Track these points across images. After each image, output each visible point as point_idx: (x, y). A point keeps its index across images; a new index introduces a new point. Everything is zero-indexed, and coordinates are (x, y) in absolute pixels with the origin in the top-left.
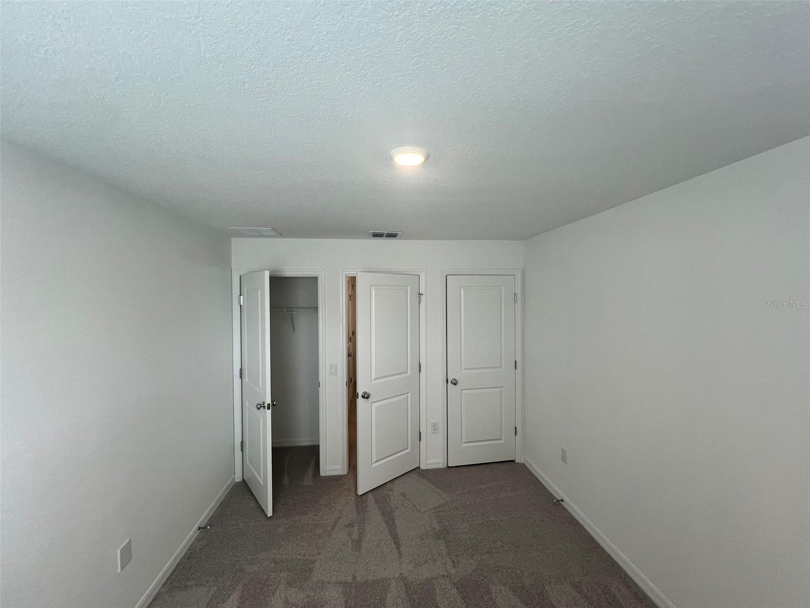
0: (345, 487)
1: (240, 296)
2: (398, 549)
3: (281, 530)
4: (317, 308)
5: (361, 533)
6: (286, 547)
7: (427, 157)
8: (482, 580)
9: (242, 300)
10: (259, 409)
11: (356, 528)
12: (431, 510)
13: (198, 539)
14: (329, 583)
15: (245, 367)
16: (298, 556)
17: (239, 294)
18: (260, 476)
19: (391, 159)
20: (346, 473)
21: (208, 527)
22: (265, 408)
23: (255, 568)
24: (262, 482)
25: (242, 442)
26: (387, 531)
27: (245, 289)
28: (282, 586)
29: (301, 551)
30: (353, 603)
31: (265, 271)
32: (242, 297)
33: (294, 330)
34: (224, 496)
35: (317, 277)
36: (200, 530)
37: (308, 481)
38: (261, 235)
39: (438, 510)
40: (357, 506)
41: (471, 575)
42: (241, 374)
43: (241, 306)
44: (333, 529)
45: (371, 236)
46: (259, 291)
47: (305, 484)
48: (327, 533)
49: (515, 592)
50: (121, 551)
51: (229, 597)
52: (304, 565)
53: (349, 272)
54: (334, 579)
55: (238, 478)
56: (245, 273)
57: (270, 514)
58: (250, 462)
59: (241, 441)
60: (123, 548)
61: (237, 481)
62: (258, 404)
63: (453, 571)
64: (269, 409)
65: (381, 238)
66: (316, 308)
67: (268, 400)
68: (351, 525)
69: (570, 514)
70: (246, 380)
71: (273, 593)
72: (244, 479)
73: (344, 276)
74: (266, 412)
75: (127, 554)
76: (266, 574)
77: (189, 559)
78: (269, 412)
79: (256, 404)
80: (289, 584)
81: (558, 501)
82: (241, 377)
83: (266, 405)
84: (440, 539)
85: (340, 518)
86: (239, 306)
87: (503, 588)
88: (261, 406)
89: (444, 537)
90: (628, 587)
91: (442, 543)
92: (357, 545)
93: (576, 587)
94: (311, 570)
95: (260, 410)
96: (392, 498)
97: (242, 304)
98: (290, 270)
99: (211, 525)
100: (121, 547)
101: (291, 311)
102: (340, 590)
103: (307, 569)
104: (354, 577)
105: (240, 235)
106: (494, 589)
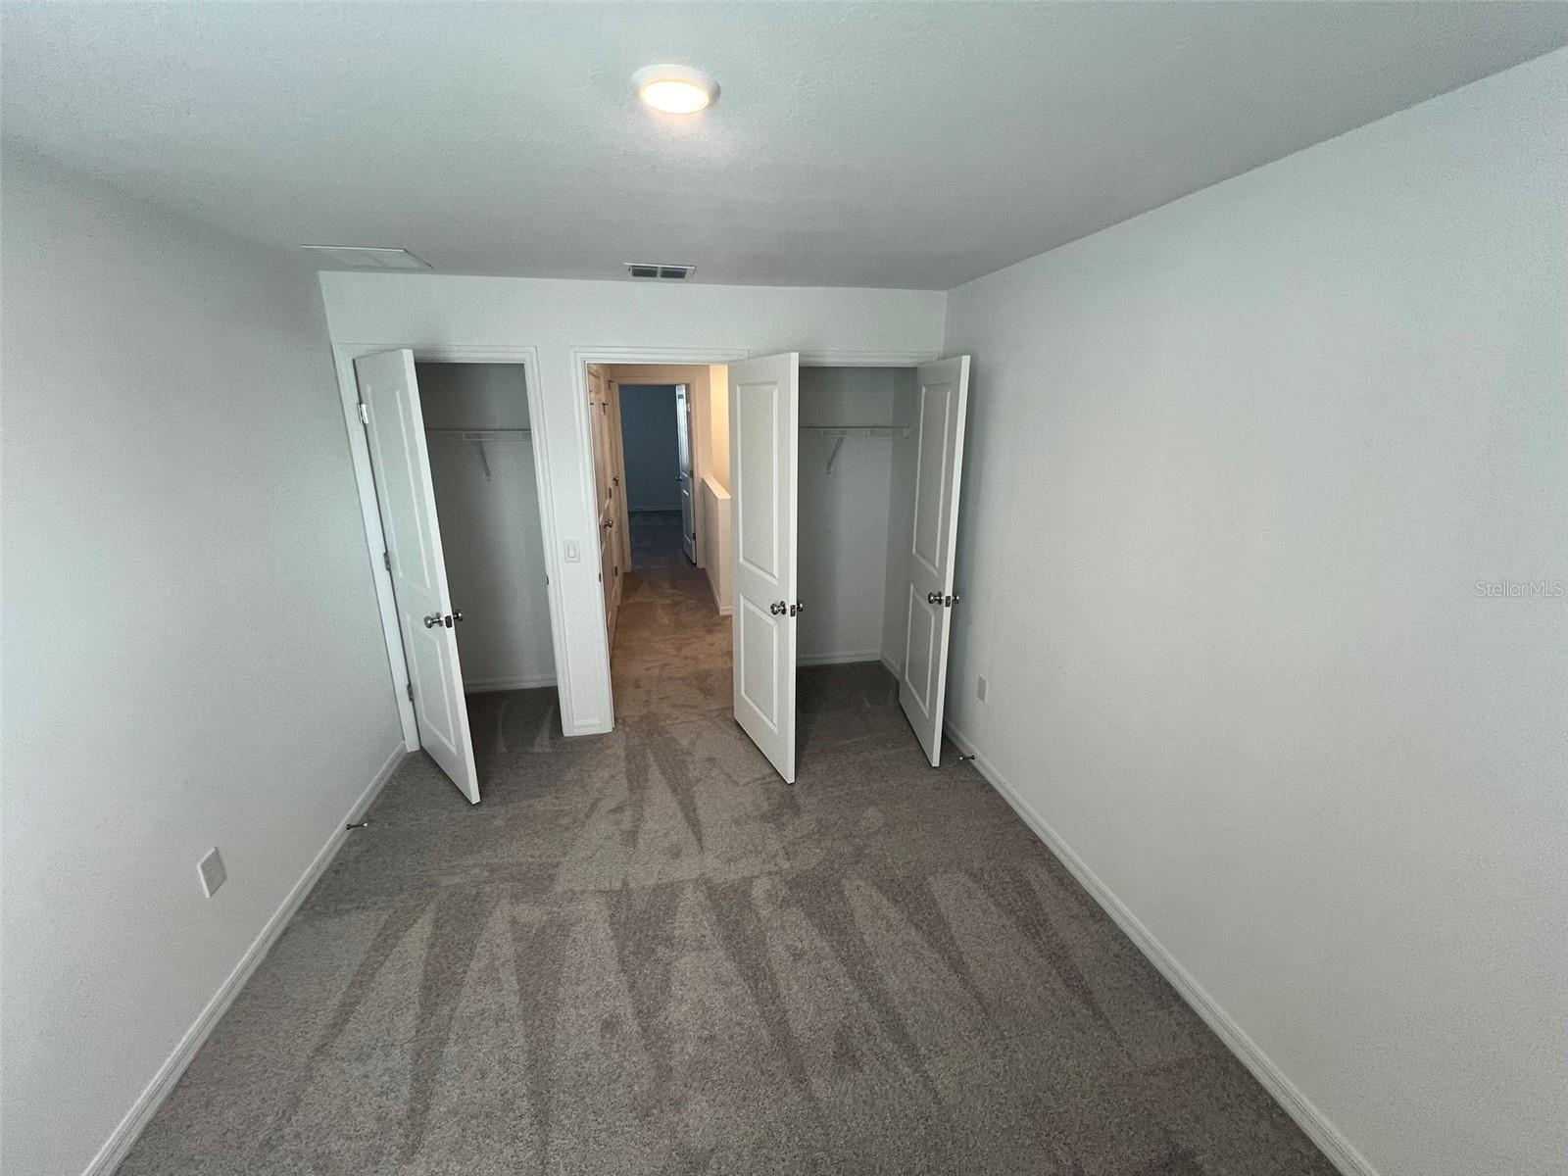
0: (608, 752)
1: (360, 403)
2: (699, 839)
3: (498, 823)
4: (530, 430)
5: (638, 820)
6: (507, 846)
7: (716, 94)
8: (831, 875)
9: (365, 414)
10: (430, 626)
11: (628, 813)
12: (755, 780)
13: (348, 844)
14: (583, 893)
15: (394, 550)
16: (530, 859)
17: (357, 400)
18: (450, 740)
19: (634, 91)
20: (610, 730)
21: (365, 825)
22: (441, 625)
23: (457, 880)
24: (454, 750)
25: (409, 686)
26: (680, 815)
27: (368, 390)
28: (504, 902)
29: (533, 851)
30: (623, 916)
31: (404, 350)
32: (364, 406)
33: (488, 474)
34: (390, 773)
35: (523, 365)
36: (351, 830)
37: (542, 745)
38: (384, 267)
39: (768, 780)
40: (630, 781)
41: (814, 869)
42: (387, 562)
43: (364, 425)
44: (588, 816)
45: (630, 274)
46: (398, 393)
47: (536, 751)
48: (579, 823)
49: (880, 888)
50: (202, 866)
51: (415, 921)
52: (541, 870)
53: (589, 355)
54: (592, 888)
55: (412, 746)
56: (362, 354)
57: (475, 798)
58: (428, 718)
59: (407, 683)
60: (207, 861)
61: (409, 751)
62: (427, 619)
63: (786, 866)
64: (449, 625)
65: (652, 279)
66: (526, 431)
67: (447, 611)
68: (619, 809)
69: (982, 777)
70: (399, 573)
71: (491, 912)
72: (422, 747)
73: (579, 361)
74: (445, 633)
75: (215, 870)
76: (475, 886)
77: (337, 872)
78: (451, 632)
79: (425, 616)
80: (516, 898)
81: (965, 758)
82: (389, 569)
83: (442, 619)
84: (769, 822)
85: (600, 799)
86: (361, 427)
87: (862, 884)
88: (432, 622)
89: (775, 820)
90: (1050, 871)
91: (771, 828)
92: (631, 837)
93: (974, 876)
94: (552, 878)
95: (433, 628)
96: (691, 766)
97: (367, 422)
98: (463, 348)
99: (370, 821)
100: (203, 859)
101: (478, 436)
102: (602, 900)
103: (546, 876)
104: (625, 883)
105: (335, 264)
106: (846, 884)
